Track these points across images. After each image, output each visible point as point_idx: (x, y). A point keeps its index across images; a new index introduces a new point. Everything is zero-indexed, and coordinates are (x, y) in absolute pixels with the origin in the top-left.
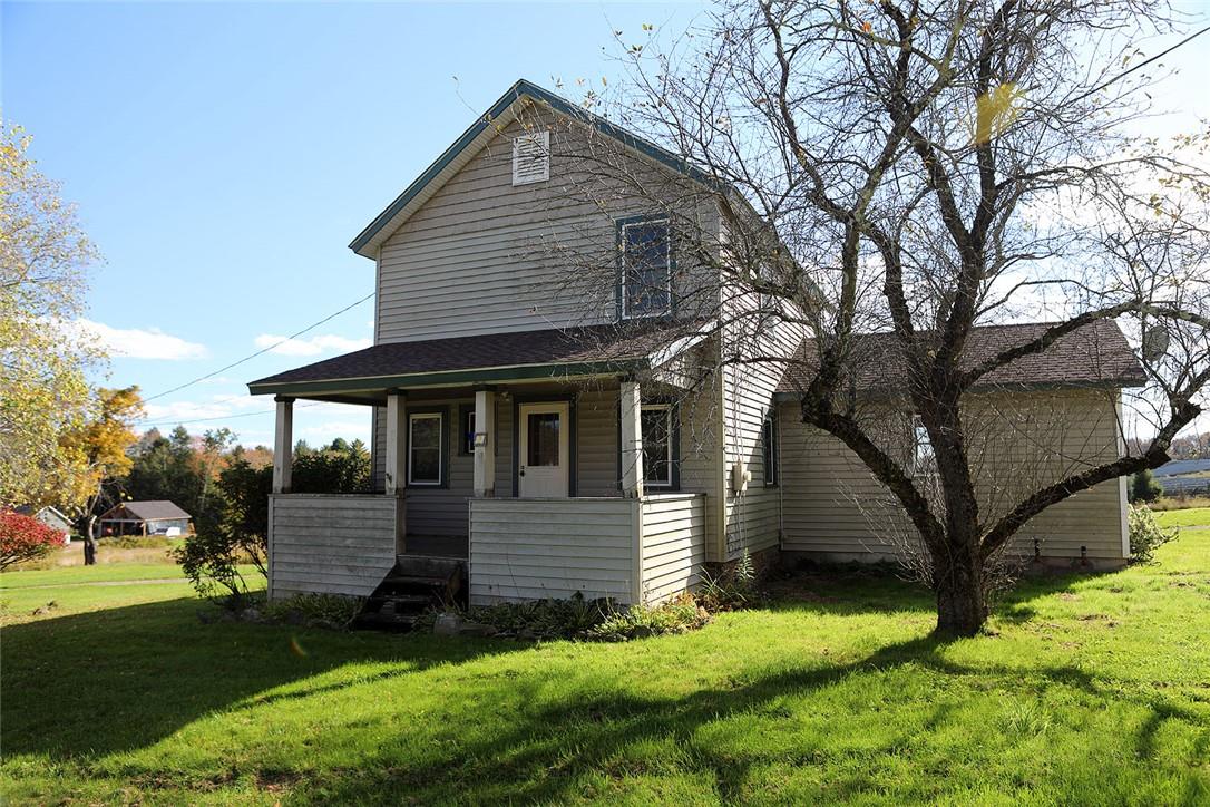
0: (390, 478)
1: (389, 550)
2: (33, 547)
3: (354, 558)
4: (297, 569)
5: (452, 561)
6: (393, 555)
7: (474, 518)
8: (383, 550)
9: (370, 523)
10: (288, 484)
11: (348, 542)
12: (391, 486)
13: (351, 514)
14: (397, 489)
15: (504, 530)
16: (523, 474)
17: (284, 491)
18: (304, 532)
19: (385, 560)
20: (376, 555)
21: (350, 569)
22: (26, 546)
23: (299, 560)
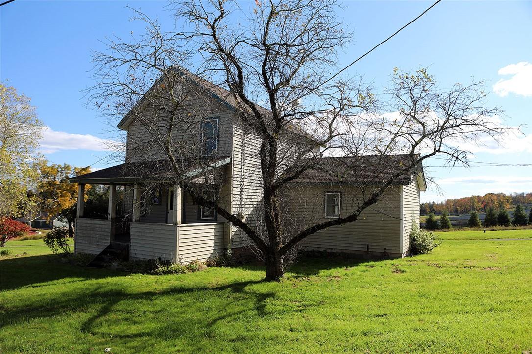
0: (109, 214)
1: (108, 240)
2: (17, 233)
3: (98, 242)
4: (83, 245)
5: (126, 244)
6: (109, 241)
7: (132, 230)
8: (106, 239)
9: (103, 230)
10: (82, 215)
11: (97, 236)
12: (110, 217)
13: (98, 226)
14: (111, 218)
15: (140, 234)
16: (169, 212)
17: (80, 217)
18: (85, 232)
19: (107, 242)
20: (104, 241)
21: (98, 245)
22: (14, 232)
23: (84, 242)
